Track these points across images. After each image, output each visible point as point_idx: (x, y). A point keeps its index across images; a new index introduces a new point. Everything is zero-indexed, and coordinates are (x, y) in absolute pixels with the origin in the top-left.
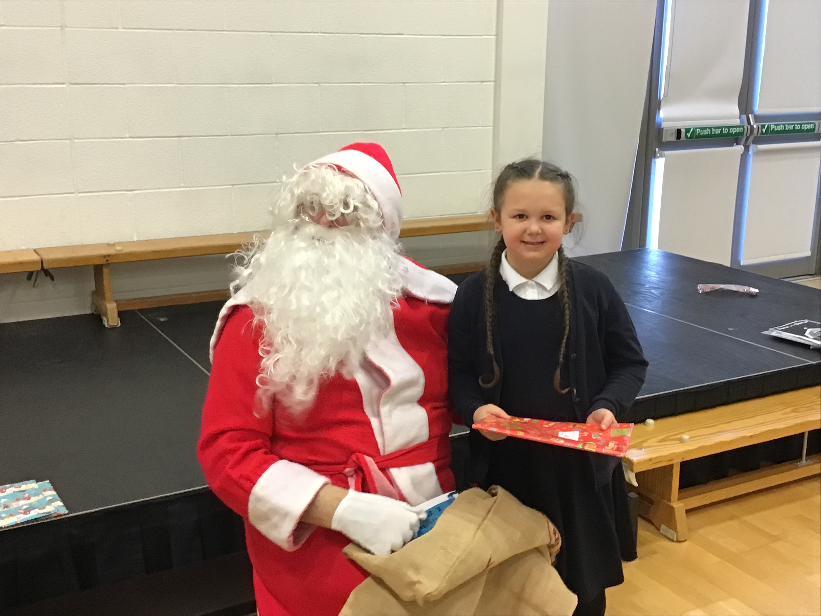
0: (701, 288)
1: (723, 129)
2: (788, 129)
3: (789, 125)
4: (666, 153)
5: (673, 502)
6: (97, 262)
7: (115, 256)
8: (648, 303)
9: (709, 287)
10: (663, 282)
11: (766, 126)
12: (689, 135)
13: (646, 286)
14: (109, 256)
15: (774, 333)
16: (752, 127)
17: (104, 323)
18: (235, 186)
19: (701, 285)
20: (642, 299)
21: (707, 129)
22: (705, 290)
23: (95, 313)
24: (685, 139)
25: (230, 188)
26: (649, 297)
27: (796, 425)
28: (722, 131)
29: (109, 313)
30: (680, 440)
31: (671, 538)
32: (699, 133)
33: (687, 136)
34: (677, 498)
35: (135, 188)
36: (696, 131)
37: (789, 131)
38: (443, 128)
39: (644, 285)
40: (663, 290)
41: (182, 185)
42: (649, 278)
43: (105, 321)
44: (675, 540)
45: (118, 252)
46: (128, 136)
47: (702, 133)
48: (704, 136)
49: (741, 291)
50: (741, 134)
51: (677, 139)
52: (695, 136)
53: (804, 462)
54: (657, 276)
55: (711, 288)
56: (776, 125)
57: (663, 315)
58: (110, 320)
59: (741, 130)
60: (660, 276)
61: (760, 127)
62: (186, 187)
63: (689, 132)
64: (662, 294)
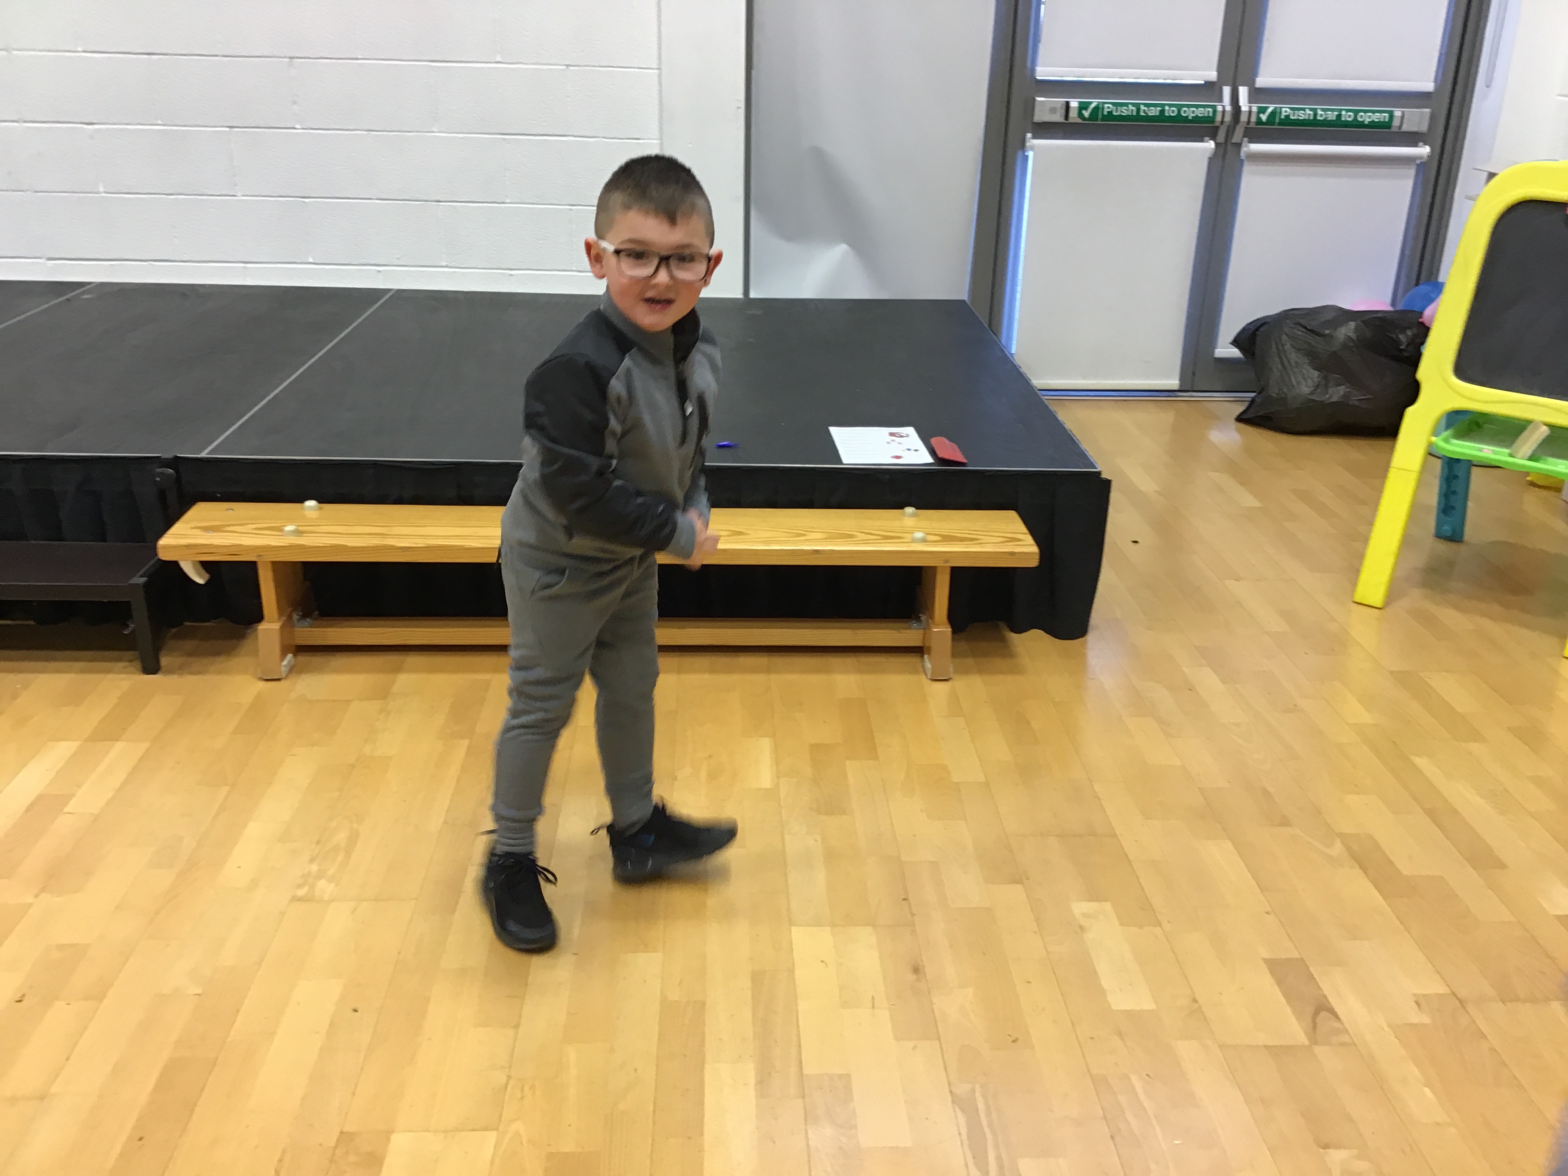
1: (1166, 108)
2: (1321, 119)
3: (1328, 110)
11: (1270, 110)
12: (1086, 114)
16: (1238, 110)
21: (1127, 107)
24: (1080, 121)
28: (1162, 111)
32: (1110, 113)
33: (1083, 114)
36: (1103, 108)
37: (1326, 123)
38: (567, 65)
47: (1117, 112)
48: (1121, 118)
50: (1210, 120)
51: (1066, 119)
52: (1100, 116)
56: (1291, 109)
59: (1209, 112)
61: (1255, 109)
63: (1086, 109)
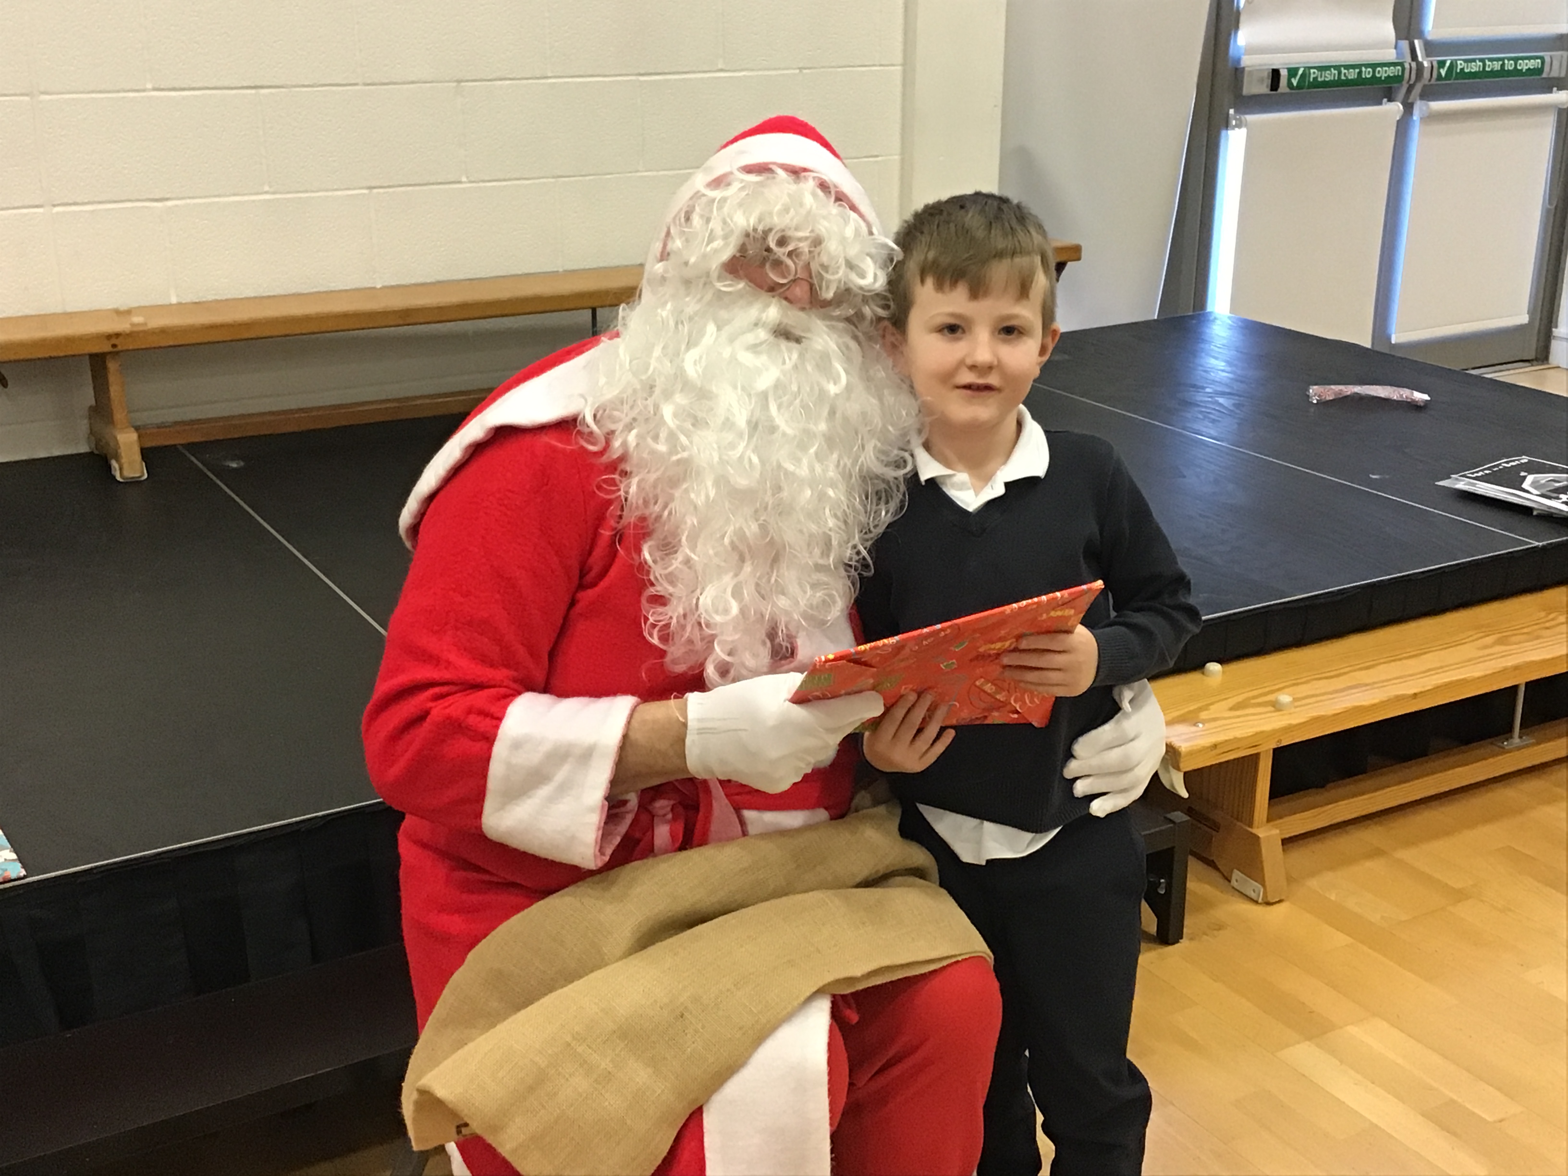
0: (1316, 392)
1: (1364, 69)
2: (1489, 70)
3: (1491, 60)
4: (1250, 118)
5: (1258, 828)
6: (96, 349)
7: (130, 335)
8: (1210, 424)
9: (1331, 391)
10: (1241, 382)
11: (1448, 64)
12: (1295, 82)
13: (1208, 390)
14: (117, 335)
15: (1462, 484)
16: (1420, 66)
17: (113, 472)
18: (375, 191)
19: (1315, 387)
20: (1200, 416)
21: (1330, 70)
22: (1323, 397)
23: (96, 452)
24: (1288, 90)
25: (364, 194)
26: (1213, 412)
27: (1505, 670)
28: (1360, 73)
29: (123, 452)
30: (1274, 706)
31: (1253, 895)
32: (1315, 79)
33: (1292, 84)
34: (1265, 819)
35: (168, 196)
36: (1310, 74)
37: (1493, 74)
39: (1204, 388)
40: (1242, 399)
41: (266, 188)
42: (1212, 374)
43: (115, 470)
44: (1260, 900)
45: (135, 329)
46: (149, 86)
47: (1321, 77)
48: (1326, 84)
49: (1395, 398)
50: (1398, 79)
51: (1272, 90)
52: (1307, 84)
53: (1516, 740)
54: (1228, 369)
55: (1335, 393)
56: (1466, 61)
57: (1241, 450)
58: (125, 466)
59: (1398, 70)
60: (1234, 369)
61: (1435, 65)
62: (274, 193)
63: (1295, 76)
64: (1237, 406)
